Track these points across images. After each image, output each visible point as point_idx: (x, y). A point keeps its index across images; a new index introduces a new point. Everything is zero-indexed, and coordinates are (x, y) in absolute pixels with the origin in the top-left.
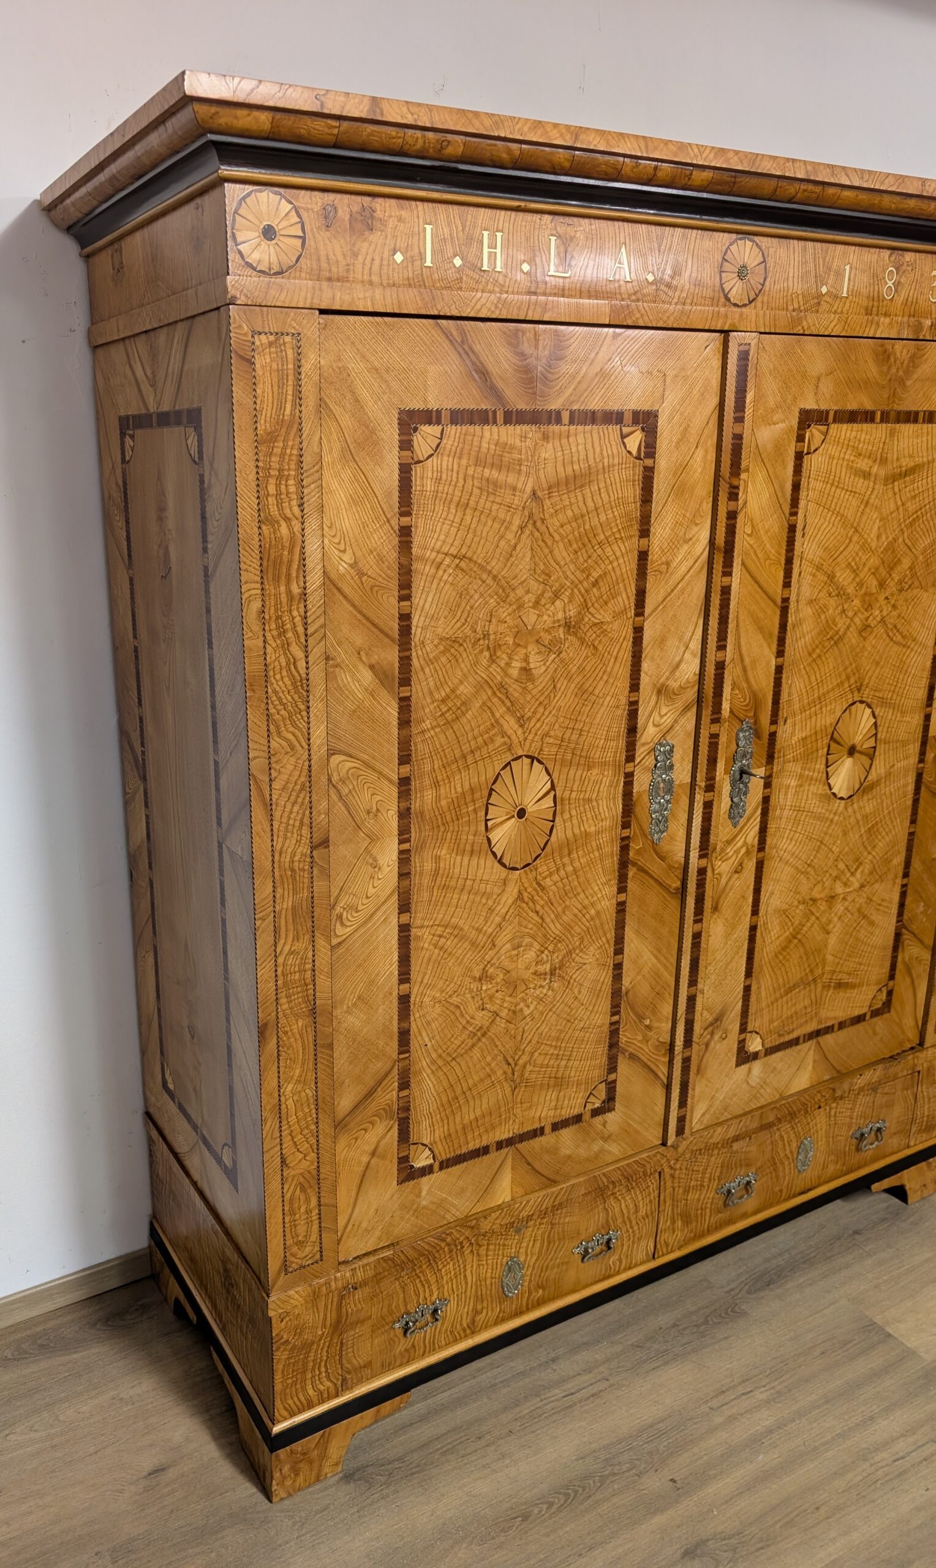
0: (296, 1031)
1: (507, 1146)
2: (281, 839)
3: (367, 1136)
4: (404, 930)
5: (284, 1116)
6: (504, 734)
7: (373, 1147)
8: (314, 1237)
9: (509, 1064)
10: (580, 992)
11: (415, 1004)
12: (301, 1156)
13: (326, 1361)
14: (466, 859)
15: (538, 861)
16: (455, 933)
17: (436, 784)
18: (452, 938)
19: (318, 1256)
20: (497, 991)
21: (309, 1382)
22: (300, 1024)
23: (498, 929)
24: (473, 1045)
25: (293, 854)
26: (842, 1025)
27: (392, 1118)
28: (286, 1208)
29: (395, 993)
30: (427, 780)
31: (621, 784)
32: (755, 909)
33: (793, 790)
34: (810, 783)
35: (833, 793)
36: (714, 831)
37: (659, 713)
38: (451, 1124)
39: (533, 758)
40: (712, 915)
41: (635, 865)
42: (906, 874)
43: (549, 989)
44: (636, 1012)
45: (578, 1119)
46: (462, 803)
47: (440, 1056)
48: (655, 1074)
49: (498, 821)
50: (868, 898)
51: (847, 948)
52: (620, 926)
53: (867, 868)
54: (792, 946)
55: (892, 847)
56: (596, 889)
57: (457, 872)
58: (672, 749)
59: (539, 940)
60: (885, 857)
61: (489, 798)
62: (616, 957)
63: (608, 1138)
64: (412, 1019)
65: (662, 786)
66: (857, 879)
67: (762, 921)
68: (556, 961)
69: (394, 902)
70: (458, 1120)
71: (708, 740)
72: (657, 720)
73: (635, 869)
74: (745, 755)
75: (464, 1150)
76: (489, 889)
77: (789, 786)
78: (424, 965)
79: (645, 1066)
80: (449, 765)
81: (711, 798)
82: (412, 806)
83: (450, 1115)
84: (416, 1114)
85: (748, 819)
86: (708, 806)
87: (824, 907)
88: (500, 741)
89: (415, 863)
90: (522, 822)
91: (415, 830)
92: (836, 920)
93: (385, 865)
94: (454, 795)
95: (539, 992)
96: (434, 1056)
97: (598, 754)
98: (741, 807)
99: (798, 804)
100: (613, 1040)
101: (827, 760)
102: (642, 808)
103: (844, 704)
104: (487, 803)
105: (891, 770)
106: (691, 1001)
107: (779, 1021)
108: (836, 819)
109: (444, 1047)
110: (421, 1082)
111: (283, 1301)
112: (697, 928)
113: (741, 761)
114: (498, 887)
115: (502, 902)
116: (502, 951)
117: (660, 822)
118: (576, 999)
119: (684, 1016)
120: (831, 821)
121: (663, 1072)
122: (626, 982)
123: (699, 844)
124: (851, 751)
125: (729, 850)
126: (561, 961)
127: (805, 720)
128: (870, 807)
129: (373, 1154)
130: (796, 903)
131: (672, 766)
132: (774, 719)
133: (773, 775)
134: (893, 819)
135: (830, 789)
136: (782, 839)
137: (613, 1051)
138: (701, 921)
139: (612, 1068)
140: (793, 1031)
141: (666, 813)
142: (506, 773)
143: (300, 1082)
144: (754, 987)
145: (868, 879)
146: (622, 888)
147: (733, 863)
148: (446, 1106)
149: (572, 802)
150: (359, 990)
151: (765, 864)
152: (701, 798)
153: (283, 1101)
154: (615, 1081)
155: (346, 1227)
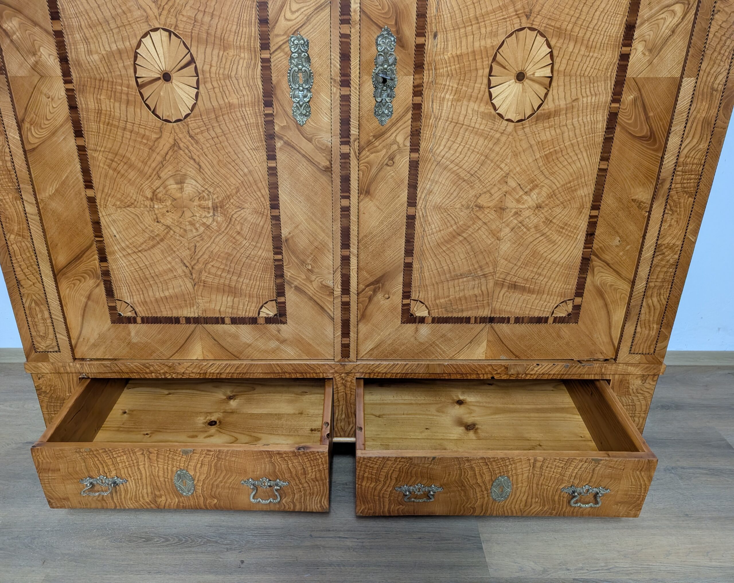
0: (8, 200)
1: (195, 323)
3: (82, 285)
4: (82, 150)
5: (12, 254)
6: (140, 7)
7: (88, 293)
8: (51, 336)
9: (187, 267)
10: (242, 229)
11: (100, 205)
12: (31, 283)
14: (123, 107)
15: (188, 119)
16: (125, 160)
17: (86, 40)
18: (122, 164)
19: (56, 349)
20: (167, 212)
22: (11, 197)
23: (161, 165)
24: (154, 246)
26: (518, 320)
27: (98, 278)
28: (27, 312)
29: (83, 194)
30: (77, 36)
31: (260, 68)
32: (412, 202)
33: (450, 103)
34: (469, 100)
35: (499, 114)
36: (354, 123)
37: (290, 9)
38: (146, 295)
39: (170, 32)
40: (362, 197)
41: (281, 138)
42: (596, 206)
43: (214, 220)
44: (297, 257)
45: (253, 321)
46: (112, 59)
47: (128, 246)
48: (322, 308)
49: (147, 80)
50: (546, 219)
51: (523, 257)
52: (274, 187)
53: (545, 191)
54: (457, 241)
55: (578, 178)
56: (246, 152)
57: (117, 114)
58: (307, 44)
59: (199, 181)
60: (569, 185)
61: (135, 60)
62: (273, 210)
63: (283, 341)
64: (100, 215)
65: (300, 75)
66: (532, 199)
67: (421, 213)
68: (217, 200)
69: (69, 128)
70: (151, 293)
71: (338, 39)
72: (289, 15)
73: (282, 142)
74: (386, 61)
75: (159, 315)
76: (147, 133)
77: (444, 98)
78: (102, 179)
79: (311, 299)
80: (95, 26)
81: (348, 93)
82: (69, 55)
83: (144, 289)
84: (116, 281)
85: (398, 121)
86: (345, 99)
87: (493, 215)
88: (138, 13)
89: (81, 101)
90: (167, 85)
91: (74, 75)
92: (507, 230)
93: (56, 97)
94: (104, 52)
95: (205, 220)
96: (123, 245)
97: (232, 37)
98: (388, 108)
99: (455, 117)
100: (279, 273)
101: (489, 81)
102: (283, 92)
103: (509, 28)
104: (135, 64)
105: (574, 104)
106: (346, 260)
107: (446, 299)
108: (503, 139)
109: (131, 241)
110: (115, 260)
111: (35, 367)
112: (345, 203)
113: (382, 65)
114: (155, 133)
115: (161, 146)
116: (167, 183)
117: (301, 106)
118: (239, 233)
119: (339, 270)
120: (498, 140)
121: (329, 307)
122: (285, 232)
123: (339, 132)
124: (520, 77)
125: (377, 144)
126: (221, 202)
127: (460, 38)
128: (547, 135)
129: (89, 298)
130: (458, 206)
131: (308, 59)
132: (421, 32)
133: (425, 85)
134: (578, 151)
135: (495, 109)
136: (440, 145)
137: (279, 281)
138: (348, 197)
139: (280, 292)
140: (462, 311)
141: (306, 100)
142: (147, 41)
143: (19, 235)
144: (416, 266)
145: (547, 202)
146: (271, 156)
147: (383, 157)
148: (140, 282)
149: (213, 75)
150: (56, 185)
151: (421, 164)
152: (337, 91)
153: (9, 244)
154: (284, 303)
155: (78, 338)
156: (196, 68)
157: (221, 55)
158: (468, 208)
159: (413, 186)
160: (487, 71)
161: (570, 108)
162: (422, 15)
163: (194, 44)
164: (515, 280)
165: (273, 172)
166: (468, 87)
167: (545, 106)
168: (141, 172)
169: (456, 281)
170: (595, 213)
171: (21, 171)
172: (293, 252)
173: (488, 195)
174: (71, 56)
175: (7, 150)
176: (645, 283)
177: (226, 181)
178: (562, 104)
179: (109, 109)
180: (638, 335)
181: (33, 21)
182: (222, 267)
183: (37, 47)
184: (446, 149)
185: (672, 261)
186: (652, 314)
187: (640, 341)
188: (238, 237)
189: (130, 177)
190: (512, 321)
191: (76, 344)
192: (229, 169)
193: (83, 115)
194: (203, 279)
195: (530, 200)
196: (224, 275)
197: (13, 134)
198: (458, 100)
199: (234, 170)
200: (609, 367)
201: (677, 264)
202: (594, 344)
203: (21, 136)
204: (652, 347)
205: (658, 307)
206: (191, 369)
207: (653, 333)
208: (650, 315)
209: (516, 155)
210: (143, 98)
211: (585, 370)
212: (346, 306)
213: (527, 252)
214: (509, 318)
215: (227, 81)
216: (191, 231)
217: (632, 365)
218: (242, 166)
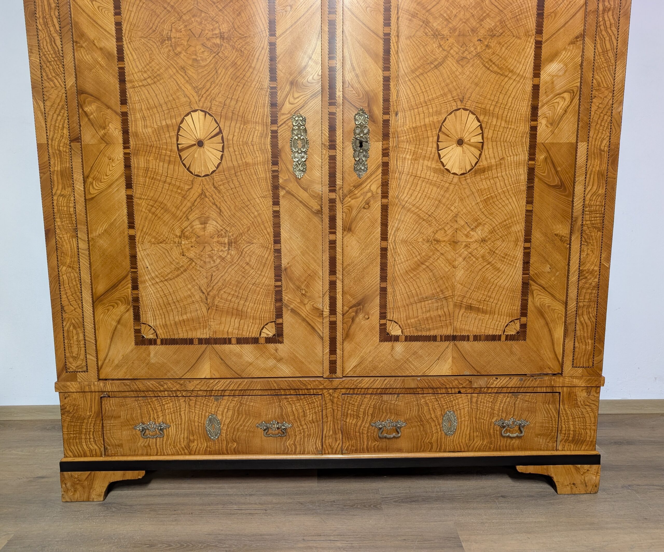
0: (66, 238)
1: (206, 344)
2: (52, 133)
3: (114, 310)
4: (130, 198)
5: (62, 283)
6: (186, 96)
7: (118, 318)
8: (82, 357)
9: (203, 293)
10: (250, 261)
11: (139, 242)
12: (73, 308)
13: (93, 432)
14: (166, 165)
15: (214, 174)
16: (162, 206)
17: (144, 118)
18: (160, 208)
19: (85, 369)
20: (192, 247)
21: (83, 440)
22: (69, 235)
23: (190, 210)
24: (178, 276)
25: (60, 142)
27: (129, 304)
28: (65, 335)
29: (126, 233)
30: (138, 115)
31: (270, 137)
32: (384, 237)
33: (409, 162)
34: (424, 159)
35: (447, 169)
36: (339, 175)
37: (293, 96)
38: (167, 319)
39: (205, 112)
40: (345, 233)
41: (284, 188)
42: (528, 239)
43: (228, 254)
44: (294, 284)
45: (255, 341)
46: (161, 131)
47: (157, 276)
48: (313, 328)
49: (185, 146)
50: (490, 250)
51: (475, 282)
52: (277, 226)
53: (487, 228)
54: (421, 269)
55: (511, 217)
56: (257, 200)
57: (160, 171)
58: (304, 120)
59: (219, 222)
60: (505, 223)
61: (178, 132)
62: (276, 245)
63: (280, 360)
64: (138, 250)
65: (299, 142)
66: (478, 234)
67: (391, 246)
68: (232, 237)
69: (122, 181)
70: (171, 318)
71: (328, 116)
72: (292, 100)
73: (284, 191)
74: (362, 131)
75: (176, 337)
76: (182, 185)
77: (405, 158)
78: (143, 221)
79: (304, 320)
80: (152, 109)
81: (334, 154)
82: (130, 129)
83: (166, 313)
84: (144, 306)
85: (371, 175)
86: (333, 159)
87: (448, 248)
88: (183, 100)
89: (134, 161)
90: (202, 149)
91: (132, 142)
92: (461, 259)
93: (116, 159)
94: (156, 127)
95: (221, 254)
96: (153, 275)
97: (250, 115)
98: (364, 165)
99: (414, 172)
100: (278, 297)
101: (438, 146)
102: (286, 154)
103: (449, 109)
104: (178, 135)
105: (501, 161)
106: (333, 284)
107: (416, 319)
108: (452, 187)
109: (159, 272)
110: (145, 288)
111: (64, 386)
112: (332, 237)
113: (359, 134)
114: (188, 185)
115: (191, 195)
116: (194, 223)
117: (299, 164)
118: (248, 264)
119: (328, 293)
120: (448, 188)
121: (318, 327)
122: (284, 262)
123: (328, 182)
124: (460, 142)
125: (356, 192)
126: (236, 238)
127: (415, 115)
128: (484, 185)
129: (119, 322)
130: (421, 240)
131: (305, 131)
132: (386, 111)
133: (390, 148)
134: (508, 197)
135: (444, 166)
136: (404, 193)
137: (278, 304)
138: (335, 233)
139: (279, 315)
140: (430, 330)
141: (303, 160)
142: (188, 118)
143: (70, 267)
144: (389, 290)
145: (489, 237)
146: (276, 203)
147: (361, 202)
148: (163, 307)
149: (235, 142)
150: (105, 226)
151: (390, 208)
152: (327, 153)
153: (61, 274)
154: (282, 324)
155: (105, 360)
156: (222, 137)
157: (241, 128)
158: (428, 241)
159: (385, 225)
160: (436, 138)
161: (499, 165)
162: (386, 100)
163: (223, 120)
164: (470, 302)
165: (276, 214)
166: (422, 149)
167: (480, 164)
168: (174, 216)
169: (423, 303)
170: (527, 245)
171: (80, 215)
172: (291, 279)
173: (443, 232)
174: (132, 129)
175: (72, 198)
176: (575, 303)
177: (240, 222)
178: (493, 161)
179: (154, 167)
180: (577, 350)
181: (106, 105)
182: (232, 293)
183: (107, 123)
184: (409, 196)
185: (594, 284)
186: (586, 330)
187: (580, 356)
188: (247, 267)
189: (164, 219)
190: (471, 338)
191: (102, 366)
192: (243, 212)
193: (134, 171)
194: (216, 303)
195: (476, 235)
196: (233, 299)
197: (79, 186)
198: (416, 159)
199: (247, 213)
200: (558, 380)
201: (598, 286)
202: (542, 360)
203: (84, 188)
204: (590, 360)
205: (589, 324)
206: (199, 387)
207: (589, 348)
208: (584, 332)
209: (461, 200)
210: (181, 159)
211: (537, 383)
212: (333, 325)
213: (478, 277)
214: (468, 336)
215: (245, 146)
216: (210, 262)
217: (576, 377)
218: (253, 210)
